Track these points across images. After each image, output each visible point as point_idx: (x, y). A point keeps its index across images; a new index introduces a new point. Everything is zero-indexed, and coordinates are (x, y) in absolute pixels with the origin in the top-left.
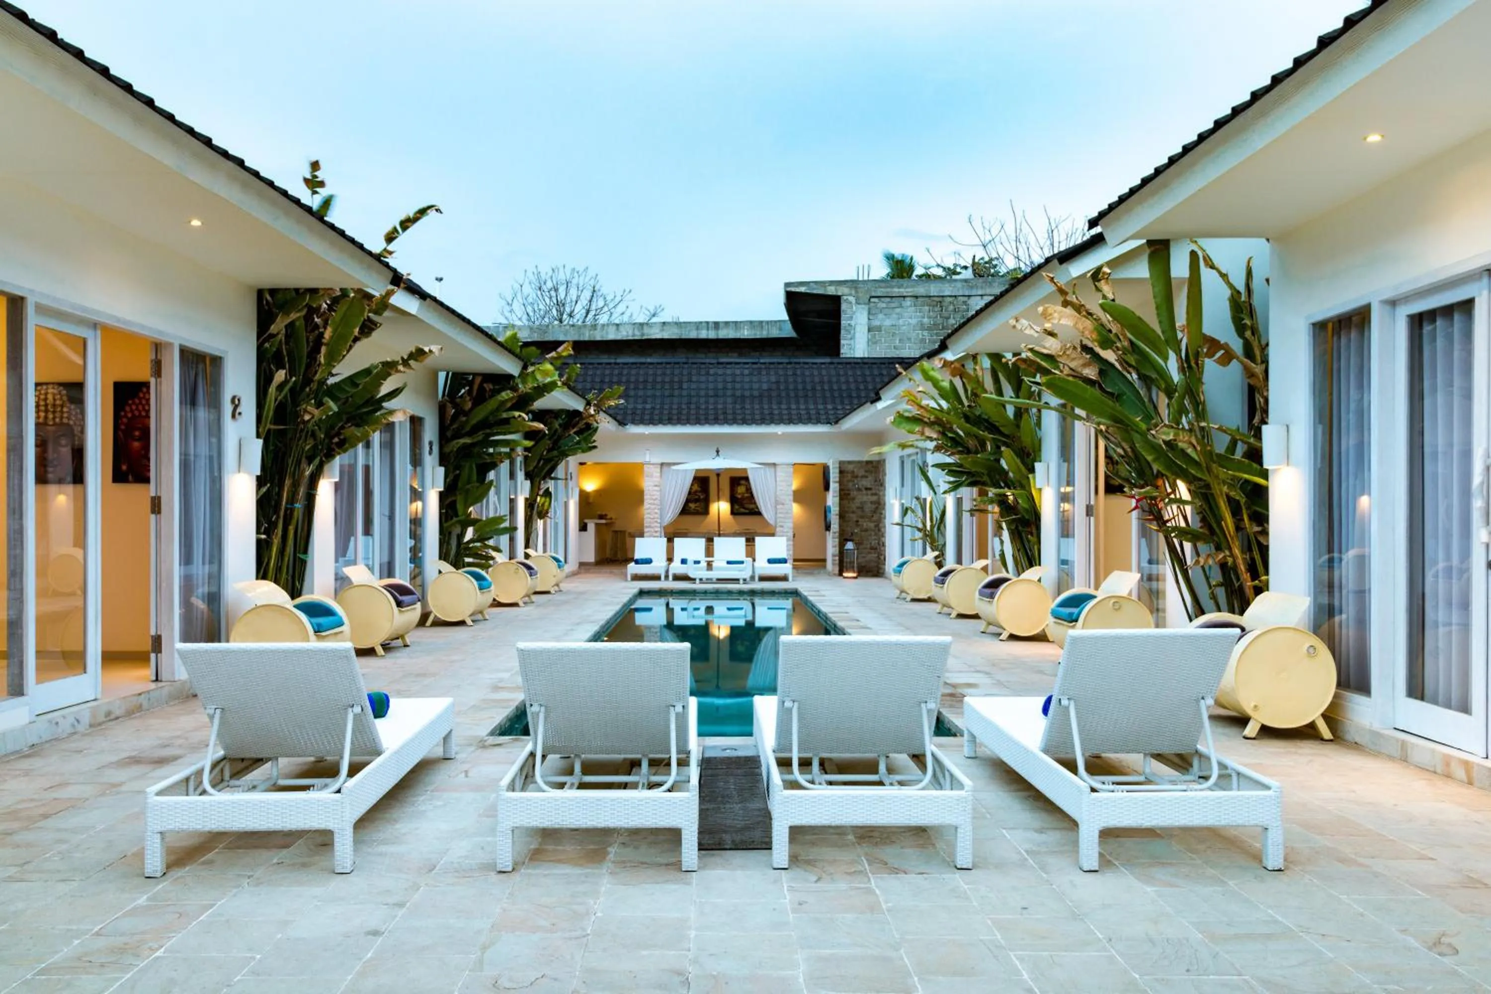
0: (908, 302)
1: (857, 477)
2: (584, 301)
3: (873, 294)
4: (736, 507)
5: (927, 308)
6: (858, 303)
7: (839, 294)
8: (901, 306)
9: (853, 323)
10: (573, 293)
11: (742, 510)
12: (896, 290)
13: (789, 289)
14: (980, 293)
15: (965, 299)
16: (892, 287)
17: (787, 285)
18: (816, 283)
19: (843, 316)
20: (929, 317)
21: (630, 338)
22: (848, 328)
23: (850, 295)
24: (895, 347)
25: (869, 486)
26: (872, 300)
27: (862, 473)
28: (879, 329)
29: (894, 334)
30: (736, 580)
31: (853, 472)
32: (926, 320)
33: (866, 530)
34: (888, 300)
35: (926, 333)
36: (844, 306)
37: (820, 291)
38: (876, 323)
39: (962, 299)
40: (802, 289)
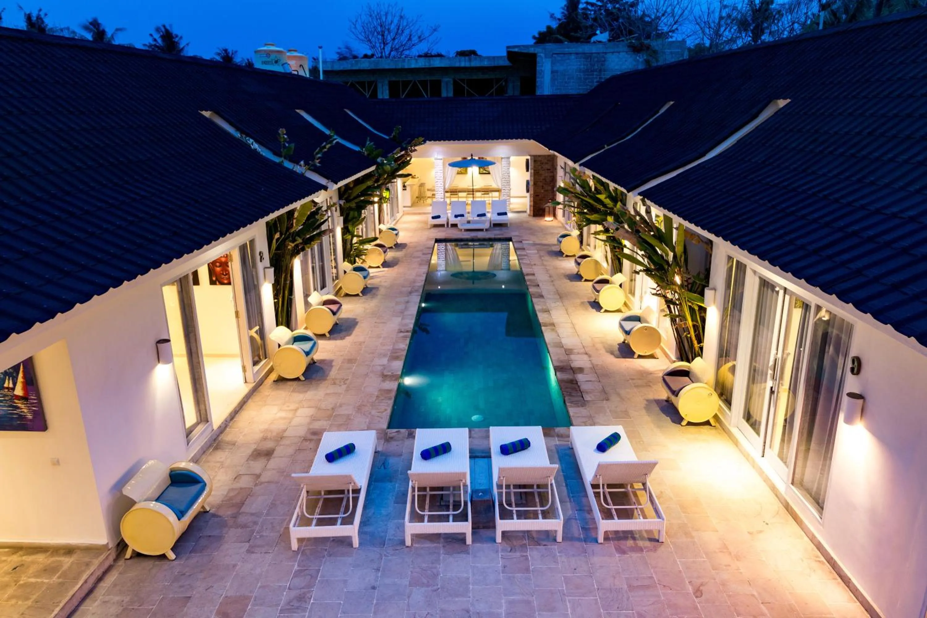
0: (573, 57)
1: (543, 163)
2: (396, 21)
3: (554, 52)
4: (481, 170)
5: (582, 59)
6: (546, 57)
7: (536, 52)
8: (569, 59)
9: (543, 69)
10: (389, 18)
11: (485, 172)
12: (567, 50)
13: (509, 50)
14: (612, 51)
15: (603, 54)
16: (564, 48)
17: (508, 47)
18: (523, 46)
19: (538, 65)
20: (584, 65)
21: (424, 67)
22: (540, 72)
23: (542, 53)
24: (565, 82)
25: (549, 168)
26: (554, 55)
27: (546, 161)
28: (557, 72)
29: (565, 75)
30: (481, 230)
31: (541, 161)
32: (582, 67)
33: (547, 191)
34: (562, 55)
35: (582, 74)
36: (538, 59)
37: (525, 51)
38: (555, 68)
39: (601, 55)
40: (516, 50)
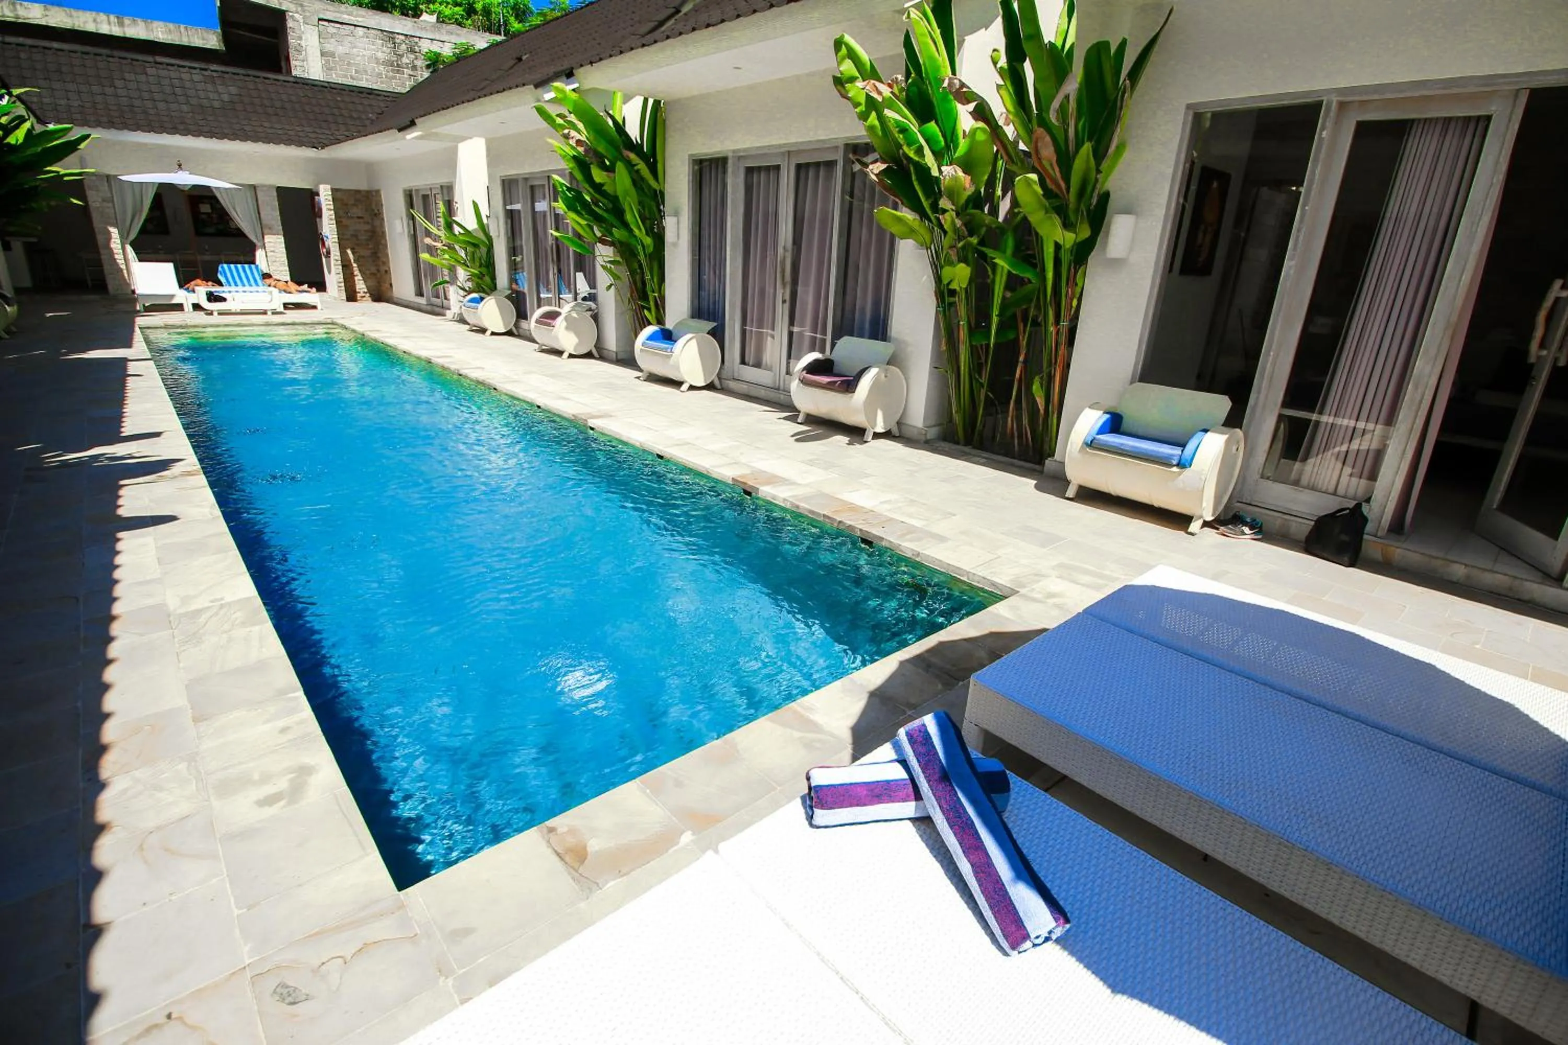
0: (360, 33)
3: (322, 16)
5: (379, 42)
6: (305, 23)
7: (284, 8)
8: (355, 36)
9: (302, 43)
12: (346, 17)
14: (430, 36)
15: (416, 40)
16: (342, 13)
19: (291, 34)
20: (383, 52)
22: (298, 48)
23: (296, 12)
24: (352, 78)
25: (360, 215)
26: (323, 23)
27: (353, 201)
28: (332, 55)
29: (349, 64)
32: (380, 55)
34: (339, 25)
36: (290, 24)
38: (329, 48)
39: (412, 40)
